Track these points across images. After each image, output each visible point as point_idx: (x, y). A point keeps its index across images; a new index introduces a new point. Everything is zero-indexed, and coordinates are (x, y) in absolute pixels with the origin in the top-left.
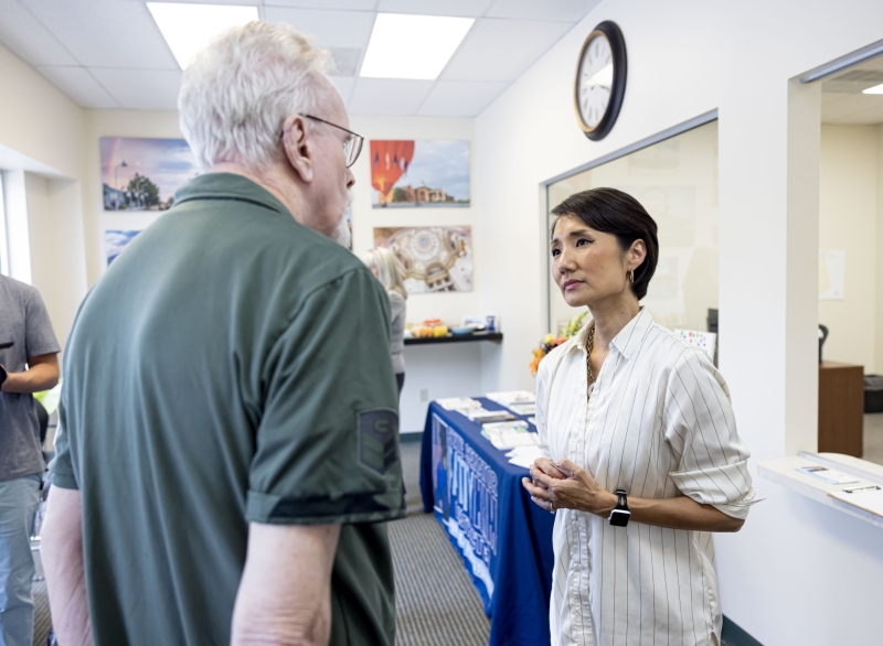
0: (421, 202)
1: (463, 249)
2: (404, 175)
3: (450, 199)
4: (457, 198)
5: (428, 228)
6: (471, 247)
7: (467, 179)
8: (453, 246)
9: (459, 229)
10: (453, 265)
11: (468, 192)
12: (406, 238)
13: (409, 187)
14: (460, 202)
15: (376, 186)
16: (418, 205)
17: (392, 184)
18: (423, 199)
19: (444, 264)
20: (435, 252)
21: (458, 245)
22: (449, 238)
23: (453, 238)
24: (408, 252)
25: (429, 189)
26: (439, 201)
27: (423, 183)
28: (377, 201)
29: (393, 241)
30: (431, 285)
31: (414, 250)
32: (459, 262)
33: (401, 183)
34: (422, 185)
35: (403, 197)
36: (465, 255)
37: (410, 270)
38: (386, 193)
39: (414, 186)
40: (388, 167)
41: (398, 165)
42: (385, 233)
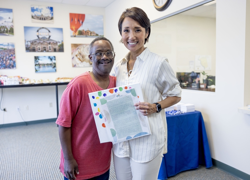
0: (88, 36)
2: (81, 26)
3: (97, 35)
7: (102, 28)
11: (103, 33)
12: (82, 48)
13: (83, 30)
15: (72, 29)
16: (86, 36)
17: (77, 29)
18: (88, 35)
24: (83, 53)
25: (90, 31)
26: (94, 36)
27: (88, 29)
28: (72, 35)
29: (78, 49)
30: (91, 64)
31: (85, 52)
33: (81, 29)
34: (87, 30)
35: (81, 33)
37: (84, 59)
38: (75, 32)
39: (85, 30)
40: (76, 23)
41: (80, 22)
42: (75, 46)
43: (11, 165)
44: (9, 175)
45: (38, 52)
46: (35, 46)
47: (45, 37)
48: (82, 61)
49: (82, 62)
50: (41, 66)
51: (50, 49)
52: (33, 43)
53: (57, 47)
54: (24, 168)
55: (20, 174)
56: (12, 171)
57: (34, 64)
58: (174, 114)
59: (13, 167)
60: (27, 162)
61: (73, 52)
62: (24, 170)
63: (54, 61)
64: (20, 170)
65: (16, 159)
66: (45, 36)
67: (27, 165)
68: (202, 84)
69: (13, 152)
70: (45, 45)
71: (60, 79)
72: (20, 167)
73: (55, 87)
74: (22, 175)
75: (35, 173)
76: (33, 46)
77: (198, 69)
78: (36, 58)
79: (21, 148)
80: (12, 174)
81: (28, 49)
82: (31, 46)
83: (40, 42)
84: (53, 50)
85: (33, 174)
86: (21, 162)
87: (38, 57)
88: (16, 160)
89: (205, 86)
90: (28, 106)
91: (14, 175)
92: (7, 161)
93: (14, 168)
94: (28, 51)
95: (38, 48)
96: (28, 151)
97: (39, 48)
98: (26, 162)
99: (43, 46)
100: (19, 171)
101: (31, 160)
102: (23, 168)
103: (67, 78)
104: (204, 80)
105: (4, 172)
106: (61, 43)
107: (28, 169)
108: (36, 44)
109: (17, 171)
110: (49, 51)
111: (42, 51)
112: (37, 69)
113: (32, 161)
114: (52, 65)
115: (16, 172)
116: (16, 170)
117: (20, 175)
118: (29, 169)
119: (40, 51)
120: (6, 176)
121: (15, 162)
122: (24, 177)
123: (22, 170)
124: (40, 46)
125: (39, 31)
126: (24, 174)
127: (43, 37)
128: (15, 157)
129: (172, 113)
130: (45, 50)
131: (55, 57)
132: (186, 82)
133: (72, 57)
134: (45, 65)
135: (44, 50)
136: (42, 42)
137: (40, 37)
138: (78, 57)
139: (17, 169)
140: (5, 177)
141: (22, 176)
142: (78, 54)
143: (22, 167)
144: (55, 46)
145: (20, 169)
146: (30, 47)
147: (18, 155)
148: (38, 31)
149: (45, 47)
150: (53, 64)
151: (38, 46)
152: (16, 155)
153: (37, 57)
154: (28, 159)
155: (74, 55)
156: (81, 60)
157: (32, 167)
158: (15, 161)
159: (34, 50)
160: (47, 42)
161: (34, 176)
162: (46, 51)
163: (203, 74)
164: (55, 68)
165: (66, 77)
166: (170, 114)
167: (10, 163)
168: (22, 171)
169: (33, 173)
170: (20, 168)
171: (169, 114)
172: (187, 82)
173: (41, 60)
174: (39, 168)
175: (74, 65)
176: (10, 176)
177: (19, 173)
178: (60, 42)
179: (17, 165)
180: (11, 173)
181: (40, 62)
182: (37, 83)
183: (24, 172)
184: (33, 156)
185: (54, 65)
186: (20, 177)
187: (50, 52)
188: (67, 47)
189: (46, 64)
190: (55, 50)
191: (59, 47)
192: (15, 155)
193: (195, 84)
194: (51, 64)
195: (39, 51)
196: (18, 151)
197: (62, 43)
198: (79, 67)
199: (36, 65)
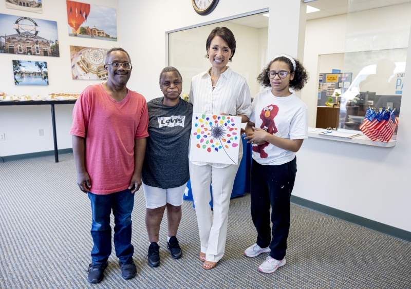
2: (85, 21)
3: (108, 36)
4: (111, 36)
5: (97, 49)
7: (115, 28)
11: (116, 34)
12: (87, 53)
13: (88, 27)
14: (112, 38)
15: (71, 25)
16: (92, 37)
17: (80, 25)
18: (95, 35)
20: (101, 61)
24: (89, 60)
25: (98, 30)
26: (103, 37)
27: (95, 26)
28: (71, 33)
29: (81, 53)
30: (100, 77)
33: (84, 25)
35: (85, 32)
37: (89, 69)
38: (76, 29)
39: (91, 28)
40: (77, 16)
41: (82, 16)
42: (77, 49)
43: (9, 211)
45: (19, 54)
46: (14, 45)
47: (29, 33)
48: (87, 71)
49: (86, 73)
50: (24, 75)
51: (38, 52)
52: (9, 39)
53: (49, 49)
55: (28, 219)
57: (12, 72)
61: (73, 57)
63: (44, 69)
65: (11, 203)
66: (29, 31)
70: (29, 44)
71: (55, 95)
73: (50, 106)
76: (9, 44)
78: (16, 63)
81: (2, 49)
82: (6, 44)
83: (21, 39)
84: (43, 53)
87: (19, 61)
94: (3, 51)
97: (20, 48)
99: (26, 45)
102: (29, 213)
103: (66, 95)
106: (54, 44)
108: (16, 42)
109: (22, 216)
110: (37, 53)
111: (24, 53)
114: (42, 75)
118: (39, 213)
119: (22, 52)
122: (37, 222)
124: (23, 46)
125: (19, 23)
126: (35, 219)
127: (26, 33)
128: (8, 201)
130: (30, 52)
131: (45, 63)
133: (73, 65)
134: (31, 75)
135: (29, 52)
136: (24, 39)
137: (21, 31)
138: (81, 65)
142: (80, 61)
144: (46, 47)
148: (17, 22)
149: (30, 48)
150: (43, 73)
151: (19, 45)
152: (8, 199)
153: (17, 62)
155: (75, 62)
156: (85, 71)
159: (11, 51)
160: (32, 40)
161: (51, 219)
162: (31, 54)
164: (46, 80)
165: (65, 93)
169: (48, 216)
173: (24, 66)
174: (53, 210)
175: (75, 76)
176: (15, 222)
177: (26, 218)
178: (53, 42)
181: (23, 69)
182: (23, 99)
183: (33, 216)
185: (45, 75)
187: (39, 55)
188: (64, 50)
189: (33, 73)
190: (46, 54)
191: (52, 50)
194: (39, 73)
197: (56, 43)
198: (83, 80)
199: (15, 74)
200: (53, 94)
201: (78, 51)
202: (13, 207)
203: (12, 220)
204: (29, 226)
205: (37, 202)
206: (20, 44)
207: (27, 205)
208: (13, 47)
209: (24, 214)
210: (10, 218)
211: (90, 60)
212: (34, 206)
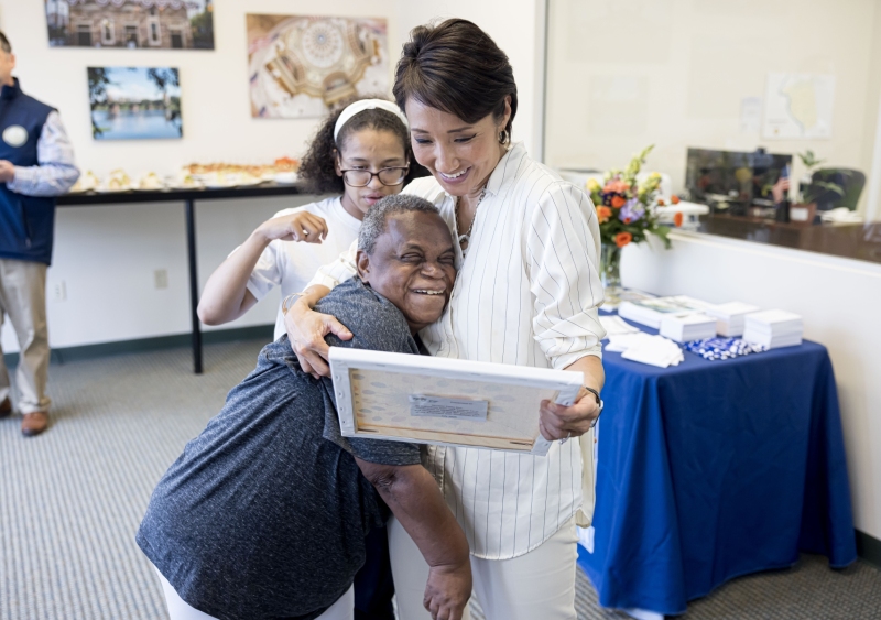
1: (376, 53)
5: (326, 19)
6: (386, 49)
8: (362, 47)
9: (371, 23)
10: (362, 77)
12: (295, 33)
19: (349, 74)
20: (337, 56)
21: (369, 46)
22: (357, 36)
23: (362, 36)
24: (298, 55)
29: (276, 36)
30: (331, 106)
31: (306, 51)
32: (370, 72)
36: (379, 61)
37: (301, 83)
42: (265, 23)
43: (40, 544)
44: (42, 587)
45: (103, 46)
46: (90, 22)
48: (293, 90)
49: (292, 95)
50: (117, 110)
51: (155, 37)
53: (184, 28)
54: (96, 558)
55: (85, 581)
56: (48, 569)
57: (85, 103)
58: (724, 358)
59: (49, 551)
60: (103, 531)
61: (255, 50)
62: (98, 567)
63: (171, 90)
64: (81, 567)
65: (50, 516)
67: (103, 543)
68: (799, 206)
69: (29, 484)
70: (131, 16)
71: (200, 170)
72: (78, 551)
73: (179, 207)
74: (94, 586)
75: (145, 581)
76: (79, 20)
77: (776, 131)
78: (96, 76)
79: (59, 465)
80: (50, 582)
81: (59, 35)
82: (71, 19)
83: (109, 3)
84: (168, 40)
85: (137, 582)
86: (75, 528)
87: (103, 70)
88: (55, 521)
89: (810, 214)
90: (64, 285)
91: (59, 585)
92: (18, 527)
93: (54, 555)
94: (61, 42)
95: (104, 32)
96: (94, 482)
97: (107, 29)
98: (95, 530)
99: (124, 21)
100: (77, 567)
101: (116, 523)
102: (92, 558)
103: (229, 167)
104: (802, 187)
105: (15, 574)
106: (201, 11)
107: (113, 559)
108: (95, 12)
109: (70, 570)
110: (152, 43)
111: (119, 45)
112: (101, 126)
113: (121, 526)
114: (165, 108)
115: (66, 573)
116: (65, 566)
117: (86, 589)
118: (118, 563)
119: (112, 42)
120: (30, 591)
121: (49, 529)
122: (106, 597)
123: (89, 563)
124: (109, 23)
126: (102, 583)
128: (44, 506)
129: (712, 349)
130: (134, 39)
131: (175, 71)
132: (726, 194)
133: (252, 73)
134: (136, 109)
135: (130, 39)
136: (119, 2)
138: (277, 73)
139: (67, 558)
140: (26, 595)
141: (96, 592)
142: (275, 60)
143: (86, 552)
144: (178, 23)
145: (80, 562)
146: (67, 22)
147: (57, 498)
149: (134, 28)
150: (168, 101)
151: (105, 22)
152: (46, 501)
153: (99, 72)
154: (103, 517)
155: (258, 64)
156: (287, 89)
157: (127, 553)
158: (52, 525)
159: (84, 40)
160: (140, 5)
161: (145, 593)
162: (137, 46)
163: (805, 162)
164: (177, 122)
165: (227, 161)
166: (706, 355)
167: (30, 534)
168: (90, 569)
169: (139, 577)
170: (79, 556)
171: (701, 355)
172: (733, 194)
173: (117, 84)
175: (259, 106)
176: (47, 590)
177: (80, 579)
178: (197, 7)
179: (64, 544)
180: (45, 576)
181: (113, 92)
182: (105, 187)
183: (100, 574)
184: (121, 506)
185: (173, 107)
186: (88, 596)
187: (157, 47)
188: (230, 29)
189: (140, 104)
190: (176, 42)
191: (195, 29)
192: (42, 498)
193: (767, 203)
194: (159, 104)
195: (106, 42)
196: (53, 479)
197: (206, 8)
198: (280, 117)
199: (94, 106)
200: (193, 167)
201: (268, 30)
202: (53, 532)
203: (41, 579)
204: (82, 609)
205: (119, 520)
206: (106, 17)
207: (91, 528)
208: (87, 26)
209: (76, 560)
210: (36, 573)
211: (305, 55)
212: (108, 531)
